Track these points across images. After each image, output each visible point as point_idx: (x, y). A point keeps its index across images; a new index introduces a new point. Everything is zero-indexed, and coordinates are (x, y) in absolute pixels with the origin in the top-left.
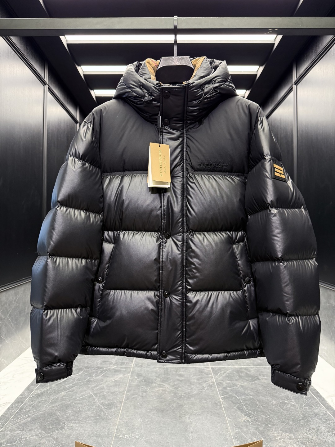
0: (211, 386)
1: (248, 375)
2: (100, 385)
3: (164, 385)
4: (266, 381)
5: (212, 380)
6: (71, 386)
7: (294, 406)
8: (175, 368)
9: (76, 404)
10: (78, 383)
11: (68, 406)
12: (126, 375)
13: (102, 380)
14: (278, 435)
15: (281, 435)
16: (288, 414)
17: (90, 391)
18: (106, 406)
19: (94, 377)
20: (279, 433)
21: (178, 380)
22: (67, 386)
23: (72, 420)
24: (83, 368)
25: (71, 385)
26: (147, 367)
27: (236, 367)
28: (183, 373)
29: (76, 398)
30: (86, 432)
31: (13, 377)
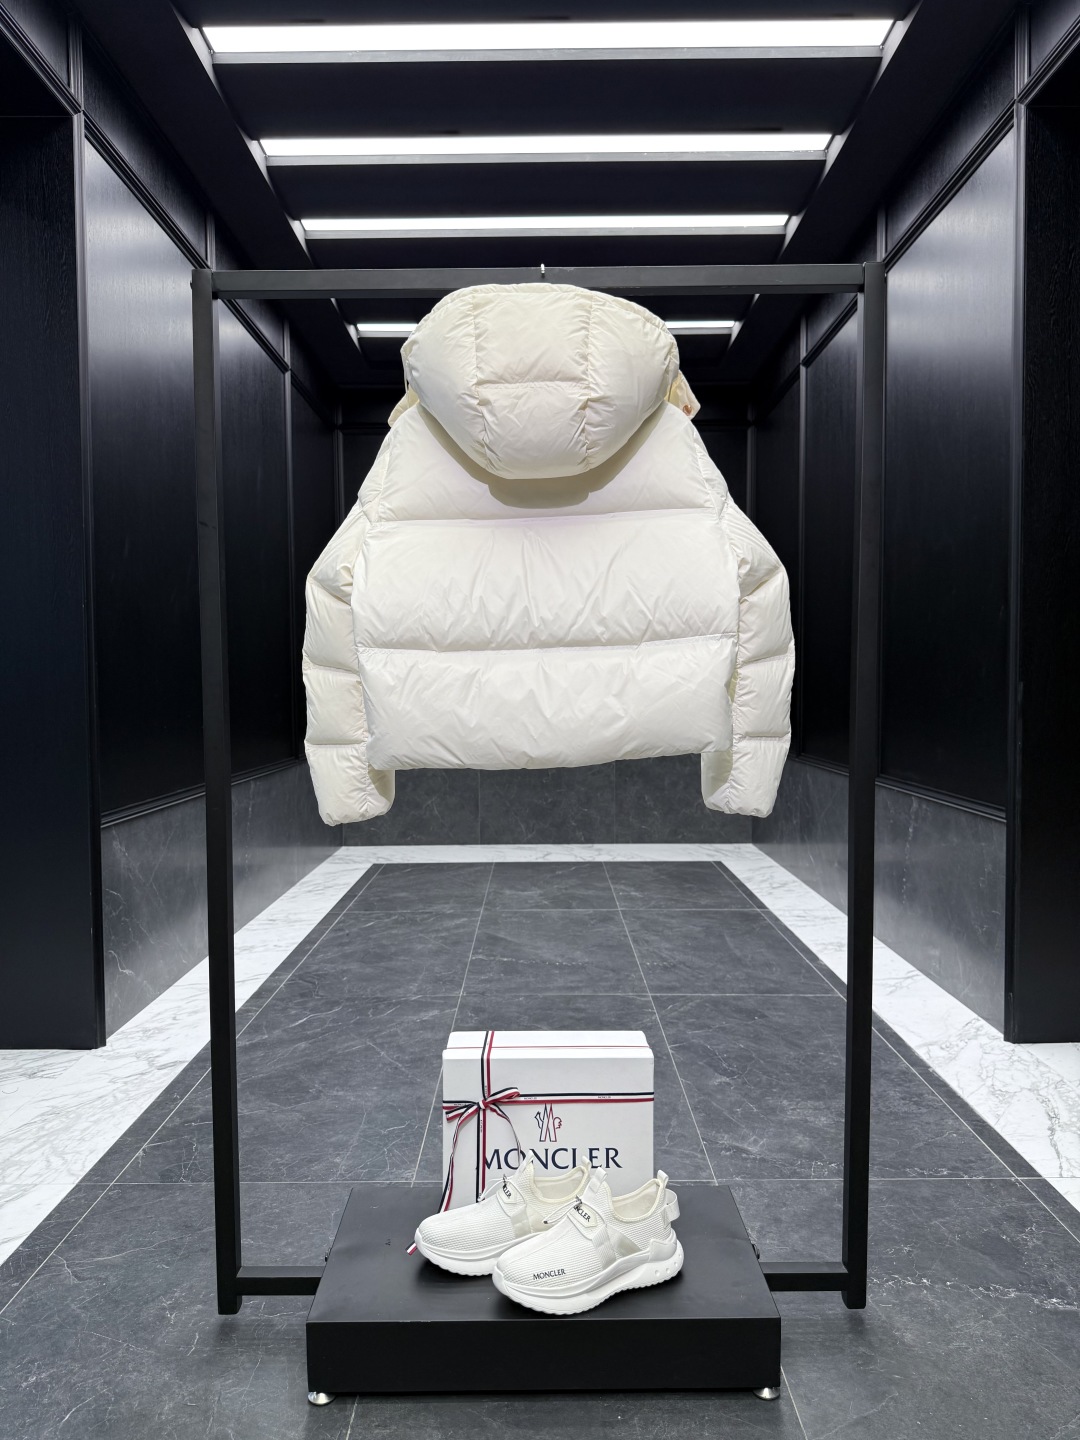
0: (650, 1028)
1: (739, 1010)
2: (388, 1028)
4: (780, 1020)
5: (653, 1018)
6: (317, 1033)
7: (837, 1060)
8: (565, 997)
9: (336, 1060)
10: (333, 1027)
11: (319, 1066)
12: (446, 1011)
13: (390, 1021)
14: (790, 1105)
15: (797, 1104)
17: (365, 1040)
18: (407, 1062)
19: (371, 1016)
20: (795, 1101)
21: (571, 1018)
22: (309, 1033)
23: (335, 1085)
24: (341, 1001)
25: (319, 1030)
26: (496, 996)
27: (713, 995)
28: (583, 1006)
29: (335, 1052)
30: (370, 1104)
31: (174, 1019)
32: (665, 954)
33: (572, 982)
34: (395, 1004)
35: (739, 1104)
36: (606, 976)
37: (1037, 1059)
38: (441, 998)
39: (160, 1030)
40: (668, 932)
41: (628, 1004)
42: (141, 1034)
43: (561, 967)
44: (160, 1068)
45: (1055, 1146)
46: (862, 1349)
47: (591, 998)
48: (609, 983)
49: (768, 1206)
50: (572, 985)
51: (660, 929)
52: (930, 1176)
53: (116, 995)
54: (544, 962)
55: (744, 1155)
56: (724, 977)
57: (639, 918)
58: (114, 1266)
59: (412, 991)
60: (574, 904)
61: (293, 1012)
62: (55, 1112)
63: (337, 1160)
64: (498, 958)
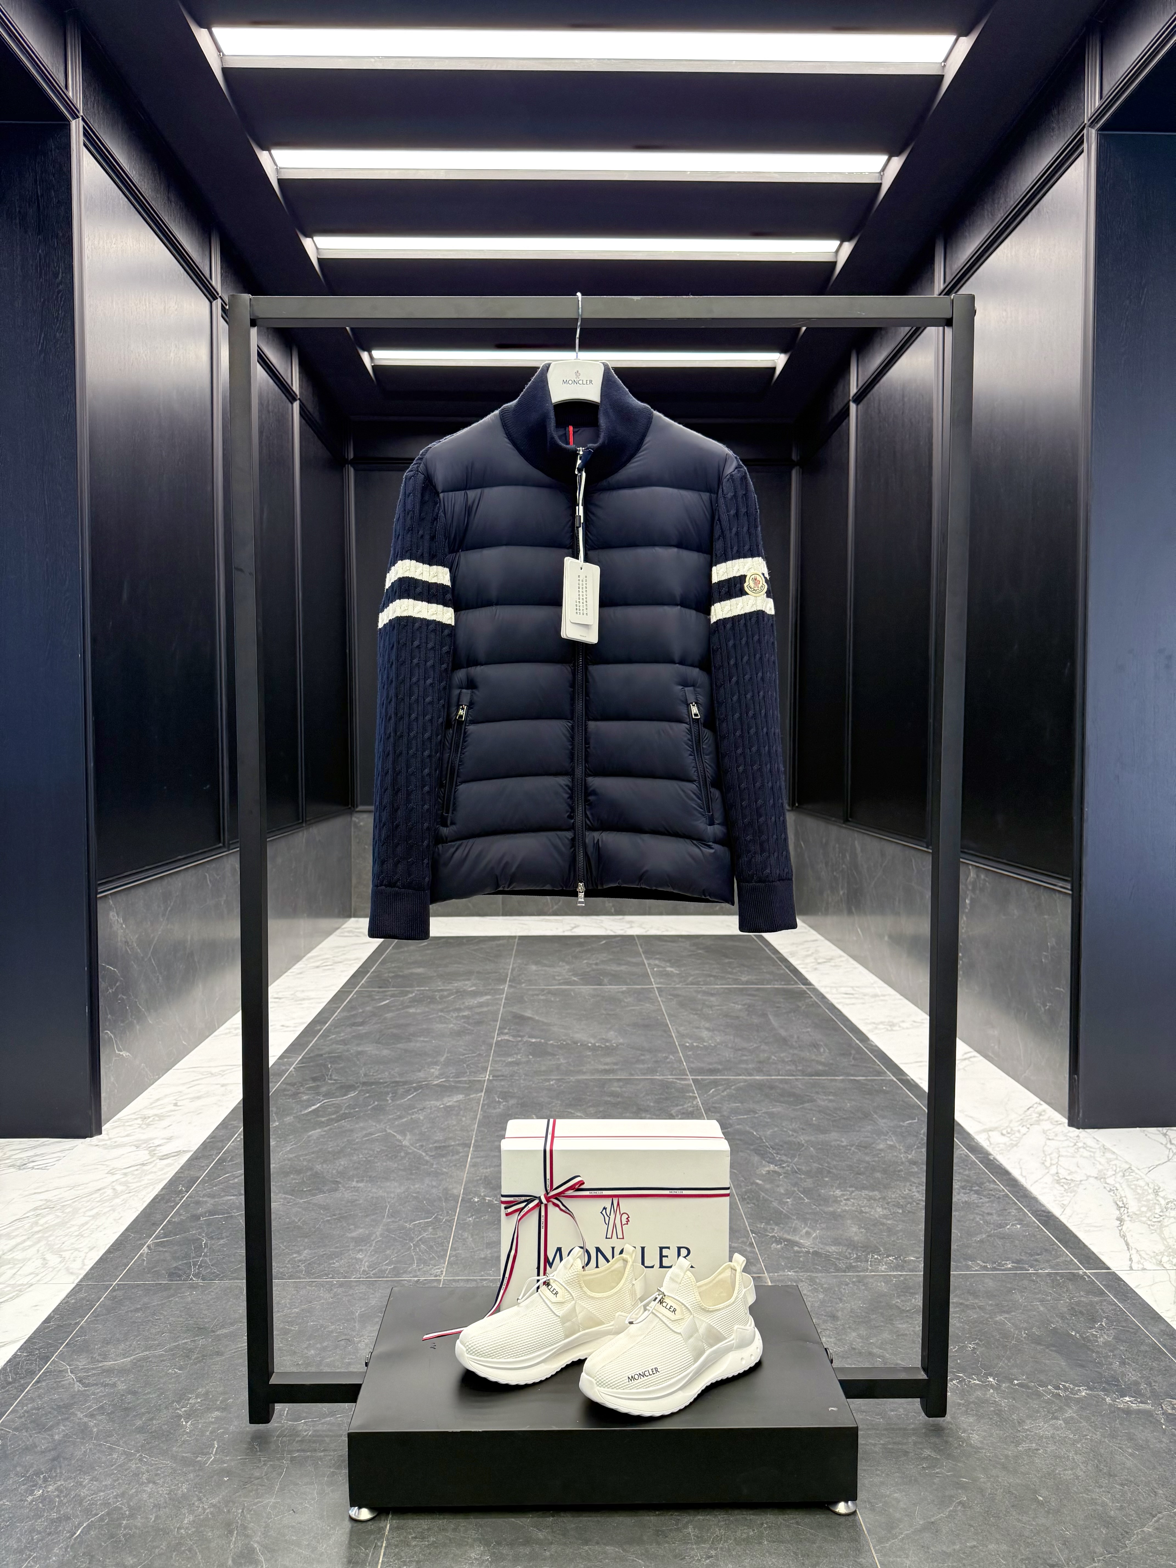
1: (787, 1094)
2: (410, 1114)
3: (571, 1113)
4: (830, 1105)
5: (695, 1103)
6: (332, 1120)
7: (892, 1147)
8: (599, 1080)
9: (355, 1149)
10: (349, 1113)
11: (336, 1155)
12: (472, 1096)
13: (411, 1107)
14: (843, 1195)
15: (851, 1194)
16: (874, 1161)
17: (386, 1127)
18: (431, 1151)
19: (390, 1101)
20: (848, 1191)
21: (606, 1103)
22: (323, 1119)
23: (353, 1176)
24: (357, 1085)
25: (333, 1116)
26: (524, 1080)
27: (757, 1077)
28: (618, 1089)
29: (352, 1140)
30: (392, 1196)
31: (176, 1105)
32: (705, 1034)
33: (607, 1064)
34: (416, 1089)
35: (789, 1194)
36: (643, 1058)
37: (1104, 1146)
38: (465, 1082)
39: (161, 1117)
40: (706, 1011)
41: (667, 1088)
42: (139, 1121)
43: (594, 1048)
44: (162, 1158)
45: (1124, 1237)
46: (927, 1452)
47: (627, 1081)
48: (646, 1066)
49: (823, 1302)
50: (606, 1067)
51: (700, 1007)
52: (994, 1269)
53: (112, 1079)
54: (576, 1043)
55: (796, 1248)
56: (769, 1058)
57: (677, 996)
58: (123, 1371)
59: (434, 1074)
60: (606, 980)
61: (305, 1098)
62: (49, 1206)
63: (360, 1256)
64: (525, 1039)
